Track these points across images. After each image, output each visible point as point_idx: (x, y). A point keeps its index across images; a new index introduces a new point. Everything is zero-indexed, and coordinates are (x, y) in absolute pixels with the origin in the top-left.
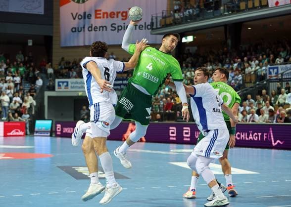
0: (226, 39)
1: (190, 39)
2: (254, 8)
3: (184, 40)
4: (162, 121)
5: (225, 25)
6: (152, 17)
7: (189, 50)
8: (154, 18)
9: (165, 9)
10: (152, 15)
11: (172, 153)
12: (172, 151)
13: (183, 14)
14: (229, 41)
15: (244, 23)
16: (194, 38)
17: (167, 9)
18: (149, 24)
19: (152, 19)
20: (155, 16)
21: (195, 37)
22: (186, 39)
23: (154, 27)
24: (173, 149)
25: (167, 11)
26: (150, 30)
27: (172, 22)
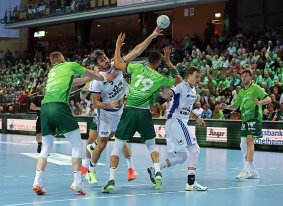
0: (77, 35)
1: (42, 34)
2: (103, 6)
3: (36, 35)
4: (14, 113)
5: (76, 22)
6: (6, 11)
7: (40, 45)
8: (8, 13)
9: (19, 4)
10: (6, 10)
11: (23, 144)
12: (22, 142)
13: (36, 10)
14: (79, 38)
15: (95, 21)
16: (45, 34)
17: (21, 4)
18: (3, 18)
19: (6, 14)
20: (9, 10)
21: (47, 33)
22: (38, 34)
23: (8, 21)
24: (23, 140)
25: (21, 6)
26: (4, 24)
27: (25, 17)
